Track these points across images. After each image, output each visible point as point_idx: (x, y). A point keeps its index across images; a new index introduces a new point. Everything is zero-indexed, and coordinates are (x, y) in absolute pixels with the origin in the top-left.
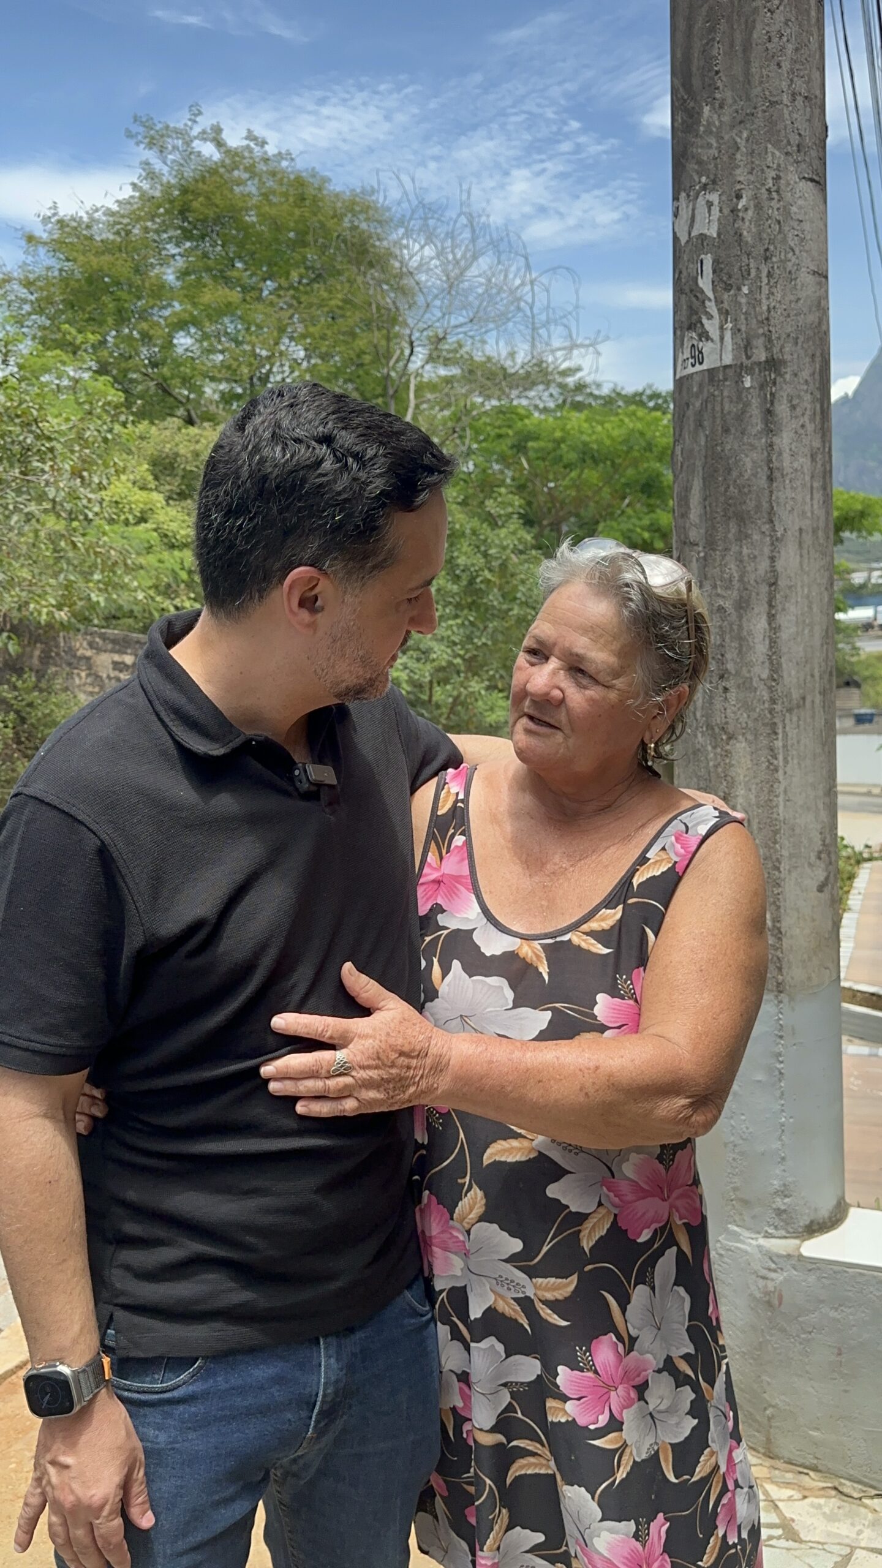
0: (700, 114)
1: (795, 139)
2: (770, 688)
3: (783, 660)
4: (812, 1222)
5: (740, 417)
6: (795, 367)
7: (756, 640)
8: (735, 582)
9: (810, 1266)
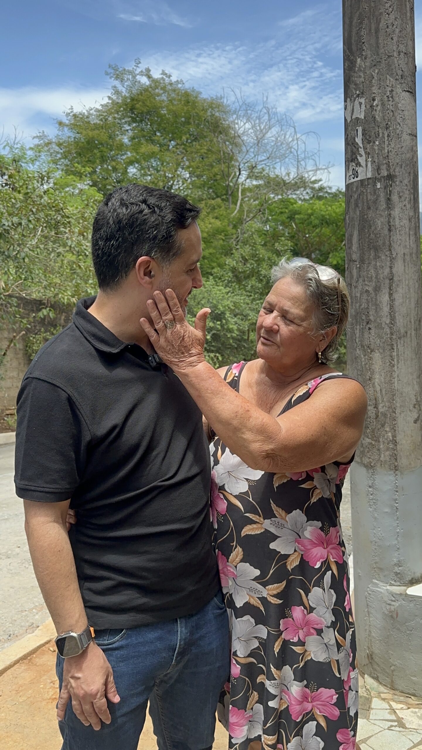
0: (356, 62)
1: (400, 73)
2: (390, 328)
3: (396, 314)
4: (412, 579)
5: (375, 202)
6: (401, 178)
7: (384, 306)
8: (373, 279)
9: (410, 599)
